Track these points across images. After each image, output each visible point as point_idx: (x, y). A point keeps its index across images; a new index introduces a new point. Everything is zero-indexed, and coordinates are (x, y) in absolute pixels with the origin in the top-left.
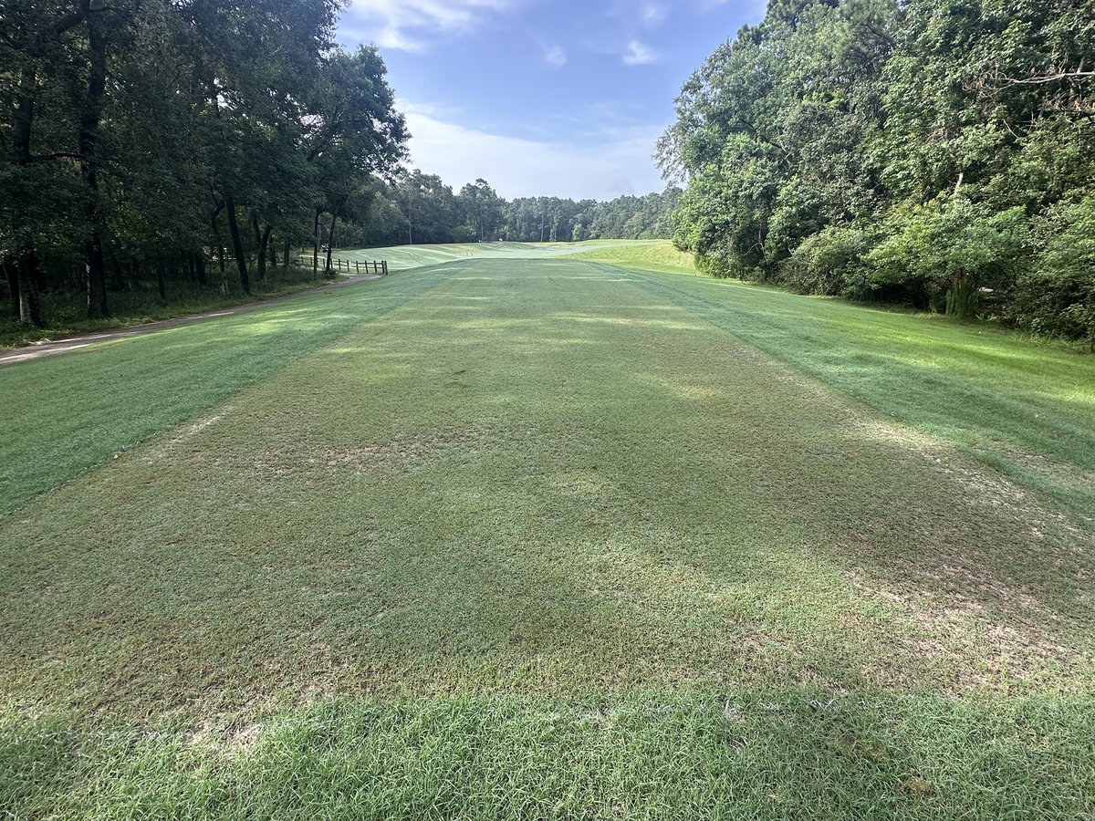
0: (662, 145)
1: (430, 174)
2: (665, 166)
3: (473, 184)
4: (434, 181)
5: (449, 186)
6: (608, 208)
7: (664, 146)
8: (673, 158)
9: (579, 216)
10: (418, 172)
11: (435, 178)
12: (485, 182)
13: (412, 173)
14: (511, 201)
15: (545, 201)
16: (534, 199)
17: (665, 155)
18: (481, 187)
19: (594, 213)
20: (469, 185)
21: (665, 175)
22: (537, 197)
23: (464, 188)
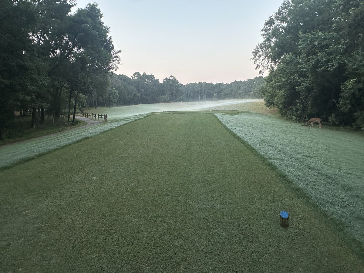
0: (255, 53)
1: (150, 74)
2: (257, 63)
3: (168, 78)
4: (151, 77)
5: (157, 79)
6: (229, 86)
7: (256, 53)
8: (262, 58)
9: (216, 90)
10: (144, 74)
11: (152, 76)
12: (174, 77)
13: (142, 74)
14: (186, 85)
15: (200, 84)
16: (196, 83)
17: (257, 58)
18: (172, 79)
19: (223, 89)
20: (166, 78)
21: (258, 67)
22: (197, 83)
23: (164, 80)
